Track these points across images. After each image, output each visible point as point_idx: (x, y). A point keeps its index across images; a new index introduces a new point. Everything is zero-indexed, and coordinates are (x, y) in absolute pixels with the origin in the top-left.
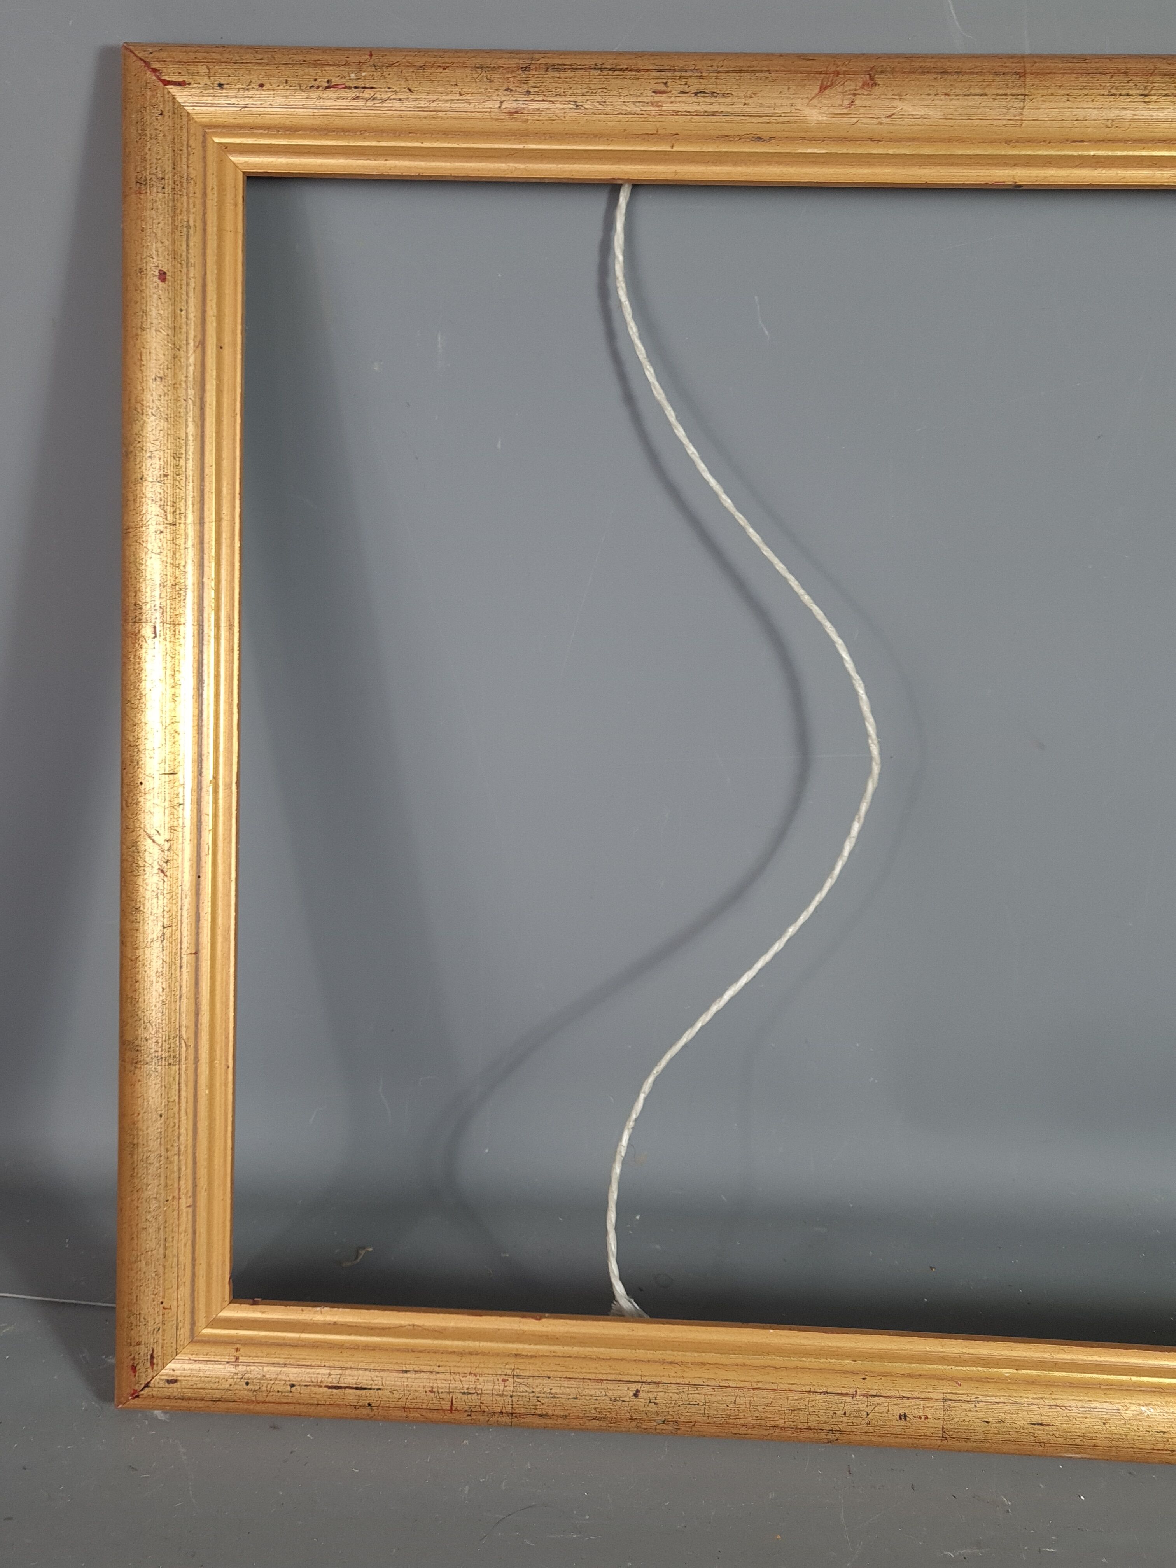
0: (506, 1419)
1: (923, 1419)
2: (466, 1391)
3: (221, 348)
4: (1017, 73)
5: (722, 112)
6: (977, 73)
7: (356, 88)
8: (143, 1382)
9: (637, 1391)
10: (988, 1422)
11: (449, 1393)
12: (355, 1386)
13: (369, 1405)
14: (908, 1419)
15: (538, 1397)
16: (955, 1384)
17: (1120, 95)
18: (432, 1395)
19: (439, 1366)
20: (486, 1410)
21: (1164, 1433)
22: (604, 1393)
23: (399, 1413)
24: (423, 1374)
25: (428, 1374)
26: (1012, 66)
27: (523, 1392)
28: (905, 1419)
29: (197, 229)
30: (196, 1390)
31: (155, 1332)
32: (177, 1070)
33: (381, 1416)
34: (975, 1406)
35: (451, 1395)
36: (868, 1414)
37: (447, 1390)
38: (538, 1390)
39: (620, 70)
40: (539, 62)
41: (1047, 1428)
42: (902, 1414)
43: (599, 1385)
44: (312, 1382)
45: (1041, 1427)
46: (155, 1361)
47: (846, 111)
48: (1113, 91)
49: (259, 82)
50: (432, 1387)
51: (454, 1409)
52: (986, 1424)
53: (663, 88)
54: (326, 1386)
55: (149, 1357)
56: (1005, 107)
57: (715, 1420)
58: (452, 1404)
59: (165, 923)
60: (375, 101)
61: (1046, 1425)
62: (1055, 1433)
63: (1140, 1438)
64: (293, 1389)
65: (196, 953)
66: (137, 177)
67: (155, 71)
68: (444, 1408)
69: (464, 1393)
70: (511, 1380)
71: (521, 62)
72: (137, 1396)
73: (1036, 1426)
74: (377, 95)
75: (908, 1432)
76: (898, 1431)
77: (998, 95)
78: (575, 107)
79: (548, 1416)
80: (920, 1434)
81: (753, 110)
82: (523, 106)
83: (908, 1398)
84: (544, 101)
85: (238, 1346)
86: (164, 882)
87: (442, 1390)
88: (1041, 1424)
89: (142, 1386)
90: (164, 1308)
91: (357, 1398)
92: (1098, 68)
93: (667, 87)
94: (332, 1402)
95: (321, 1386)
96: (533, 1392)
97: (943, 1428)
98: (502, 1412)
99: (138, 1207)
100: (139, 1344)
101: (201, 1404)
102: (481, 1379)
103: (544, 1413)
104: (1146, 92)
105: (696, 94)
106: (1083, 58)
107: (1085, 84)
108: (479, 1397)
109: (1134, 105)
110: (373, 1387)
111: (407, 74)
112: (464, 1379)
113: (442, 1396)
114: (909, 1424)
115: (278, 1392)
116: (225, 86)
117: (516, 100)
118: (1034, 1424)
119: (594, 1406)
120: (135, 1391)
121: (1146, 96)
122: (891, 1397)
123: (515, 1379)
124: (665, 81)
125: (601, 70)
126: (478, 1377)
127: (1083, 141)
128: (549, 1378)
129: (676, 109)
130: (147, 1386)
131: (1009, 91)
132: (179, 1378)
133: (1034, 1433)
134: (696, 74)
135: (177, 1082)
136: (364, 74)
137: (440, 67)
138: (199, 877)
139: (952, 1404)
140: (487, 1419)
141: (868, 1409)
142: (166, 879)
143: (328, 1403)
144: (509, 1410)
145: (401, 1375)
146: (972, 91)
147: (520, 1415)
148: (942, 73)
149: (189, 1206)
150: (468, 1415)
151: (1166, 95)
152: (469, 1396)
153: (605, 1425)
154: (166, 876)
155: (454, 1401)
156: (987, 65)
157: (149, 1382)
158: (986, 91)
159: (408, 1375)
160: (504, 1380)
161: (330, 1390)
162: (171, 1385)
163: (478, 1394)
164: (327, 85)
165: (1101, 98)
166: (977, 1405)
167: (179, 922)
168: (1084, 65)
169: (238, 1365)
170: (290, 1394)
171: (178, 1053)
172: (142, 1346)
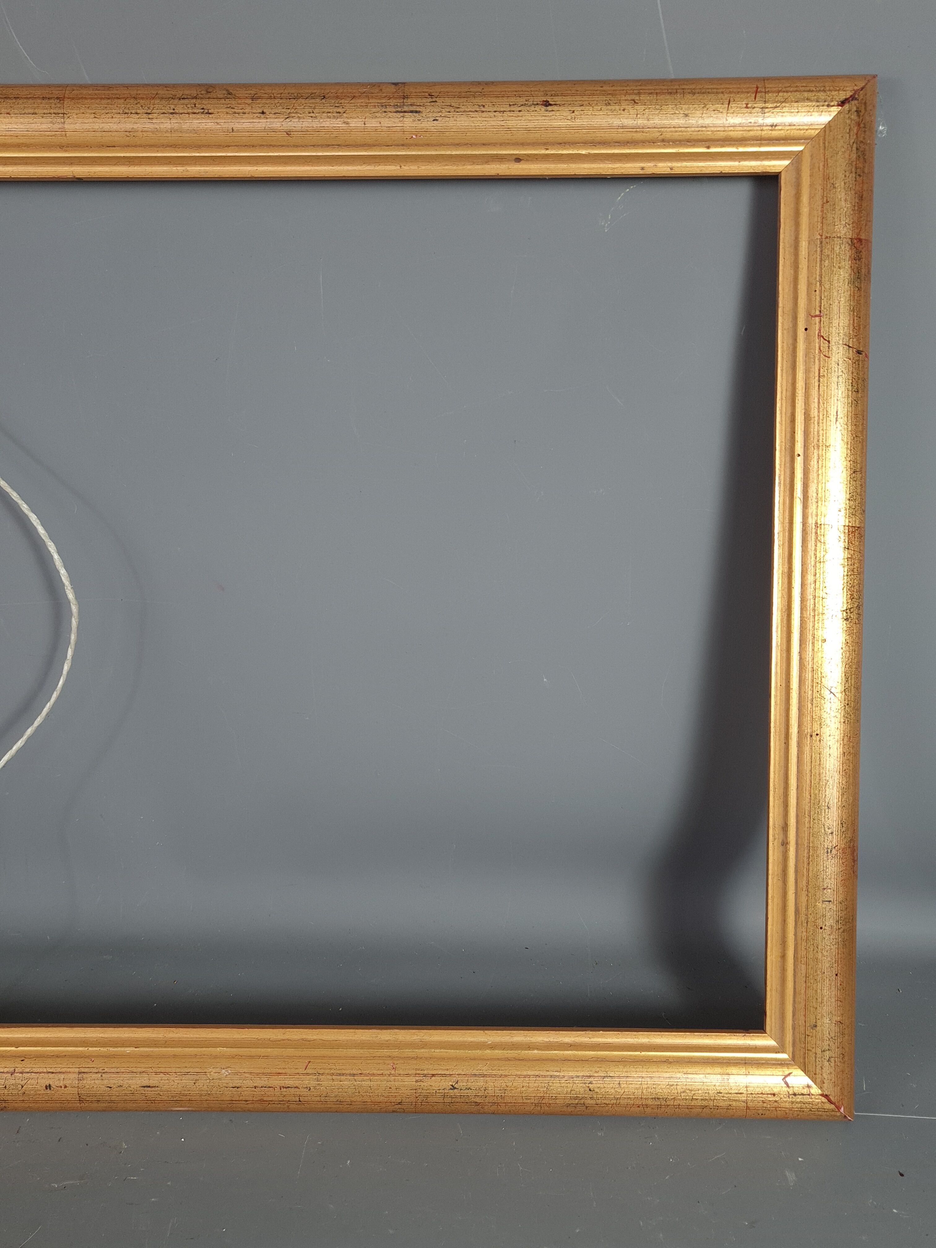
1: (63, 1088)
4: (58, 98)
6: (30, 98)
10: (110, 1087)
14: (52, 1089)
16: (89, 1060)
17: (131, 113)
21: (238, 1088)
26: (56, 93)
28: (50, 1089)
34: (102, 1076)
36: (22, 1087)
41: (153, 1089)
42: (48, 1085)
45: (149, 1089)
48: (127, 111)
52: (109, 1089)
56: (51, 122)
61: (152, 1087)
62: (160, 1092)
63: (221, 1093)
73: (146, 1089)
75: (54, 1098)
76: (46, 1098)
77: (44, 114)
80: (63, 1099)
83: (53, 1073)
88: (149, 1087)
92: (116, 94)
97: (78, 1094)
104: (149, 111)
106: (109, 87)
107: (106, 106)
109: (142, 121)
114: (53, 1092)
118: (144, 1087)
121: (149, 114)
122: (40, 1073)
127: (114, 147)
131: (52, 111)
133: (145, 1094)
139: (85, 1076)
141: (23, 1083)
146: (26, 111)
148: (5, 98)
151: (164, 113)
156: (38, 93)
158: (36, 111)
165: (119, 116)
166: (104, 1075)
168: (108, 92)
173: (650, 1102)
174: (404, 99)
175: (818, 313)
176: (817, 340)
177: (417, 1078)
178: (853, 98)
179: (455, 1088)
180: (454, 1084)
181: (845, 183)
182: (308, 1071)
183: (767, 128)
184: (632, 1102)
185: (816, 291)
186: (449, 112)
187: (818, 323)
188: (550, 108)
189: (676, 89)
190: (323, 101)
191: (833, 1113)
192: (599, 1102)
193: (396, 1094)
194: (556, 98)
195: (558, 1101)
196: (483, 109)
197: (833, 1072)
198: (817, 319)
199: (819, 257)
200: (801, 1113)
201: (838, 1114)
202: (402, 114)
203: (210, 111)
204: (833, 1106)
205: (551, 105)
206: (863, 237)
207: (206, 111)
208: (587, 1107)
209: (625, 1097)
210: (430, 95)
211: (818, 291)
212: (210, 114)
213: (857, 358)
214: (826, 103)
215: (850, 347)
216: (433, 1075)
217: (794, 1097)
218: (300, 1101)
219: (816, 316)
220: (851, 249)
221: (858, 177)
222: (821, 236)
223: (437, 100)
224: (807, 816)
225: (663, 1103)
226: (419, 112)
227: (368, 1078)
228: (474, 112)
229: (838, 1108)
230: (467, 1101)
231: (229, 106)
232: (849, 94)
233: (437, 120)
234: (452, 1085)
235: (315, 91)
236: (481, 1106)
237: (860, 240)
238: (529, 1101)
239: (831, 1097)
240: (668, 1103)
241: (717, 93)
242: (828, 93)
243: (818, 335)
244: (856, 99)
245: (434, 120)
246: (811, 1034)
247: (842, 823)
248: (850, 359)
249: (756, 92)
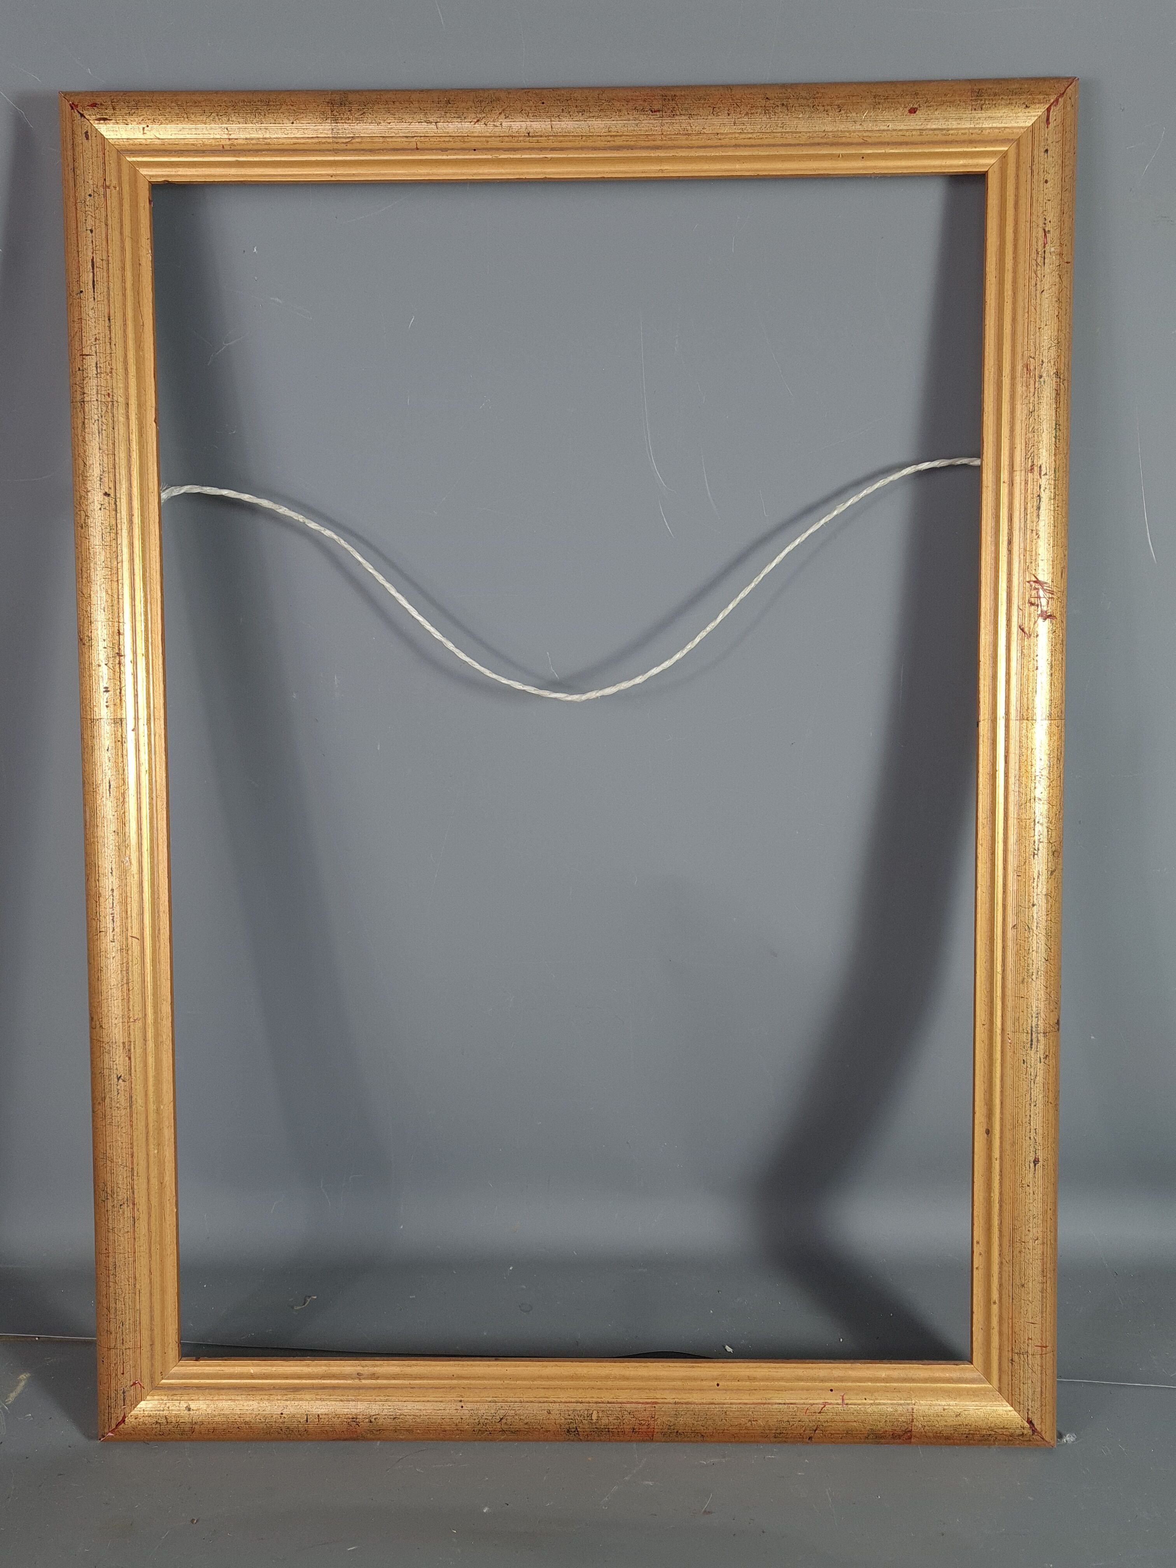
0: (79, 398)
1: (106, 704)
2: (98, 366)
3: (863, 158)
5: (1027, 514)
7: (1045, 252)
8: (85, 113)
9: (109, 495)
10: (108, 750)
11: (96, 353)
12: (95, 280)
13: (81, 292)
14: (105, 693)
15: (98, 420)
16: (133, 727)
17: (1035, 784)
18: (93, 340)
19: (115, 345)
20: (85, 382)
21: (111, 873)
22: (105, 469)
23: (76, 315)
24: (109, 332)
25: (109, 336)
26: (1056, 712)
27: (101, 409)
28: (104, 692)
29: (947, 137)
30: (81, 155)
31: (124, 121)
32: (328, 136)
33: (73, 302)
34: (119, 741)
35: (94, 354)
36: (106, 664)
37: (98, 351)
38: (104, 421)
39: (1056, 442)
40: (1061, 384)
41: (108, 792)
42: (109, 689)
43: (111, 466)
44: (96, 246)
45: (108, 788)
46: (102, 122)
47: (1027, 601)
49: (1049, 180)
50: (99, 340)
51: (84, 357)
52: (106, 748)
53: (1043, 473)
54: (93, 257)
55: (105, 117)
57: (92, 554)
58: (87, 355)
59: (439, 124)
60: (1035, 266)
62: (105, 797)
63: (106, 858)
64: (89, 232)
65: (417, 149)
66: (983, 89)
67: (1057, 101)
68: (84, 349)
69: (97, 364)
70: (109, 399)
71: (1062, 372)
72: (72, 108)
73: (108, 785)
74: (1039, 268)
75: (95, 695)
76: (95, 687)
78: (1031, 411)
79: (84, 429)
80: (94, 703)
81: (1028, 536)
82: (1032, 374)
83: (120, 693)
84: (1035, 388)
85: (118, 188)
86: (471, 122)
87: (98, 348)
89: (81, 112)
90: (144, 128)
91: (86, 282)
93: (1044, 475)
94: (80, 262)
95: (93, 253)
96: (102, 416)
97: (100, 719)
98: (84, 393)
99: (220, 106)
100: (114, 109)
101: (70, 159)
102: (108, 377)
103: (86, 426)
105: (1039, 496)
108: (95, 376)
110: (96, 294)
111: (1053, 289)
112: (108, 364)
113: (93, 348)
114: (101, 694)
115: (86, 220)
116: (1046, 154)
117: (1035, 368)
119: (94, 462)
120: (77, 106)
122: (120, 681)
123: (110, 403)
124: (1048, 473)
125: (1055, 428)
126: (110, 374)
128: (113, 429)
129: (1029, 483)
130: (82, 115)
132: (90, 141)
133: (103, 784)
134: (1052, 495)
135: (319, 136)
136: (1054, 257)
137: (1059, 313)
138: (475, 150)
139: (119, 725)
140: (78, 383)
141: (110, 665)
142: (472, 123)
143: (80, 259)
144: (87, 399)
145: (107, 316)
147: (83, 408)
149: (223, 147)
150: (79, 368)
152: (95, 368)
153: (80, 473)
154: (475, 124)
155: (90, 357)
156: (1056, 695)
157: (85, 117)
159: (107, 321)
160: (109, 394)
161: (90, 261)
162: (84, 135)
163: (97, 374)
164: (1047, 230)
166: (120, 743)
167: (440, 135)
169: (104, 188)
170: (85, 230)
171: (341, 136)
172: (112, 111)
173: (111, 1259)
174: (1044, 1033)
175: (846, 1402)
176: (822, 1401)
177: (127, 1043)
178: (1034, 1431)
179: (118, 1079)
180: (122, 1078)
181: (960, 1425)
182: (130, 939)
183: (1010, 1355)
184: (111, 1243)
185: (865, 1399)
186: (1031, 1075)
187: (836, 1402)
188: (1032, 1165)
189: (1046, 1276)
190: (1044, 960)
191: (107, 1425)
192: (110, 1213)
193: (110, 1023)
194: (1041, 1171)
195: (109, 1175)
196: (1032, 1105)
197: (146, 1427)
198: (840, 1401)
199: (895, 1402)
200: (106, 1397)
201: (106, 1431)
202: (1030, 1032)
203: (1036, 856)
204: (114, 1426)
205: (1035, 1165)
206: (913, 1440)
207: (1036, 852)
208: (104, 1201)
209: (116, 1238)
210: (1047, 1056)
211: (865, 1401)
212: (1034, 856)
213: (805, 1437)
214: (1030, 1408)
215: (815, 1431)
216: (130, 1058)
217: (122, 1391)
218: (100, 932)
219: (843, 1400)
220: (902, 1431)
221: (966, 1435)
222: (914, 1404)
223: (1042, 1063)
224: (386, 1398)
225: (111, 1272)
226: (1031, 1048)
227: (125, 997)
228: (1030, 1097)
229: (112, 1431)
230: (106, 1091)
231: (1041, 873)
232: (1038, 1427)
233: (1024, 1063)
234: (120, 1077)
235: (1052, 951)
236: (101, 1102)
237: (910, 1438)
238: (108, 1148)
239: (123, 1424)
240: (111, 1277)
241: (1042, 1313)
242: (1040, 1410)
243: (826, 1403)
244: (1033, 1434)
245: (1024, 1060)
246: (181, 1405)
247: (379, 1430)
248: (804, 1431)
249: (1041, 1347)
